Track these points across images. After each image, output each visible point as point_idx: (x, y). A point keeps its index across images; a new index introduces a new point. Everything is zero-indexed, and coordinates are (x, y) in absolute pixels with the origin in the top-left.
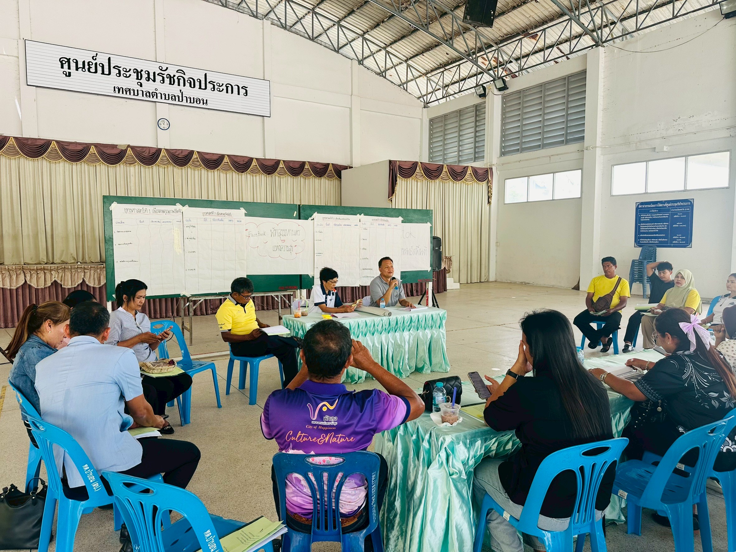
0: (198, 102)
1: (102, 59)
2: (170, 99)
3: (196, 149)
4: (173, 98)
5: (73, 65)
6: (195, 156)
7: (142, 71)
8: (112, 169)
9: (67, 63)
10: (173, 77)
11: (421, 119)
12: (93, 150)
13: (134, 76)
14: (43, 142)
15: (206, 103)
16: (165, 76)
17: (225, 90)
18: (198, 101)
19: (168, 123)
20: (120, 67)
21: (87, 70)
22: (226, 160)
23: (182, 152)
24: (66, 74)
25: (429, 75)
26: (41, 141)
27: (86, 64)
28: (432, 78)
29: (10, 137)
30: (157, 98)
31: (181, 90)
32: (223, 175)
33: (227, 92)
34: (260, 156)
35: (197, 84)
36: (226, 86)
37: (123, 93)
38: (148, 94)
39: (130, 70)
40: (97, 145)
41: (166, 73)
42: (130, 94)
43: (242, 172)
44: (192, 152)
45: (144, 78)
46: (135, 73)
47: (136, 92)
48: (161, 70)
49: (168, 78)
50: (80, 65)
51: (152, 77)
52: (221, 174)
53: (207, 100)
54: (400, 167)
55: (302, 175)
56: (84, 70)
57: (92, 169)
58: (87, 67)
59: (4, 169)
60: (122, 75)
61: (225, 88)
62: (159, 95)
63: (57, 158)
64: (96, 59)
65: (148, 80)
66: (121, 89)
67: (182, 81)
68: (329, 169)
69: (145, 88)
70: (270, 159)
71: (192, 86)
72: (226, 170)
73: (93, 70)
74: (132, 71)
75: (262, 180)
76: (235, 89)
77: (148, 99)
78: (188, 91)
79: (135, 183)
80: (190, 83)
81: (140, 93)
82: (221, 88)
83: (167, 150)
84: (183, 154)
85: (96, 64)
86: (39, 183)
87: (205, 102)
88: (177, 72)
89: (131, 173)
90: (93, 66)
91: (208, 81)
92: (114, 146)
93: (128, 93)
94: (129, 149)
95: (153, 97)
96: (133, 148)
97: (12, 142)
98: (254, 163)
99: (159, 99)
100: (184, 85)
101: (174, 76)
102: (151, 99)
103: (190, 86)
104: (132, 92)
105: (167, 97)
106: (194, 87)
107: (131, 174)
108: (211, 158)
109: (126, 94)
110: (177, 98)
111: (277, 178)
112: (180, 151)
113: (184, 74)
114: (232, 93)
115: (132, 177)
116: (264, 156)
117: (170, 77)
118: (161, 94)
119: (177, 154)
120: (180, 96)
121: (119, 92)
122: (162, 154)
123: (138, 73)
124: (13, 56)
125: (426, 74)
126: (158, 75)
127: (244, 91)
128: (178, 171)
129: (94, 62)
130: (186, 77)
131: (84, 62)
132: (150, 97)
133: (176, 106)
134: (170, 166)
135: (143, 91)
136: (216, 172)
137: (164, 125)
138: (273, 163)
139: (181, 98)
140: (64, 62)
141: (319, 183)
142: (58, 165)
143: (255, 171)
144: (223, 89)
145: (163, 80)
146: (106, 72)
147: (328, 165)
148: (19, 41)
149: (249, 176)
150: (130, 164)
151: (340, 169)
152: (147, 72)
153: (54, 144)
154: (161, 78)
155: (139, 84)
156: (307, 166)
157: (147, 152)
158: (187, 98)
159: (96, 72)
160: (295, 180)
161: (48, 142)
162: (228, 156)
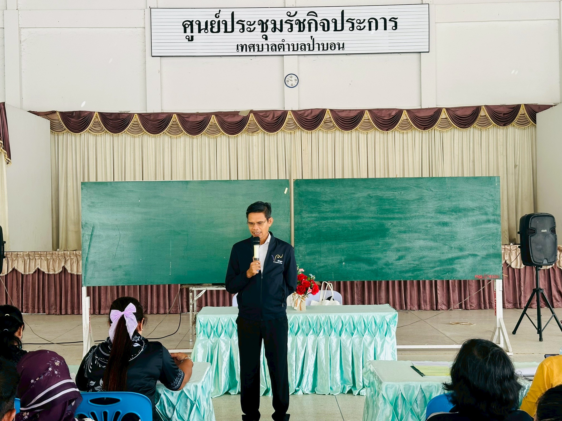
0: (333, 48)
1: (225, 16)
2: (299, 49)
3: (328, 106)
4: (303, 47)
5: (196, 27)
6: (327, 116)
7: (267, 21)
8: (233, 140)
9: (190, 26)
10: (303, 23)
12: (213, 120)
13: (259, 28)
14: (165, 116)
15: (343, 47)
16: (293, 23)
17: (367, 28)
18: (332, 46)
19: (296, 78)
20: (244, 21)
21: (209, 30)
22: (367, 116)
23: (311, 112)
24: (189, 39)
26: (163, 115)
27: (209, 24)
29: (134, 114)
30: (284, 50)
31: (312, 37)
32: (362, 136)
33: (370, 29)
34: (414, 105)
35: (332, 25)
36: (368, 21)
37: (246, 51)
38: (274, 47)
39: (255, 22)
40: (217, 114)
41: (294, 19)
42: (254, 51)
43: (387, 130)
44: (323, 111)
45: (269, 29)
46: (259, 25)
47: (260, 47)
48: (289, 16)
49: (296, 24)
50: (203, 26)
51: (278, 26)
52: (360, 134)
53: (343, 44)
55: (475, 124)
56: (206, 31)
57: (212, 141)
58: (209, 27)
59: (129, 148)
60: (245, 29)
61: (367, 25)
62: (286, 47)
63: (177, 132)
64: (219, 16)
65: (275, 31)
66: (245, 46)
67: (313, 26)
68: (520, 113)
69: (270, 42)
70: (428, 109)
71: (326, 29)
72: (367, 128)
73: (215, 30)
74: (256, 23)
76: (381, 23)
77: (274, 53)
78: (321, 37)
79: (258, 154)
80: (323, 27)
81: (265, 47)
82: (362, 26)
83: (294, 112)
84: (313, 114)
85: (219, 22)
86: (160, 161)
87: (341, 46)
88: (308, 15)
89: (254, 142)
90: (216, 26)
91: (345, 19)
92: (235, 114)
93: (252, 50)
94: (252, 115)
95: (279, 50)
96: (256, 113)
97: (136, 118)
98: (405, 116)
99: (286, 52)
100: (316, 30)
101: (305, 20)
102: (277, 53)
104: (256, 47)
105: (295, 47)
106: (328, 29)
107: (254, 144)
108: (347, 116)
109: (250, 51)
110: (307, 47)
111: (437, 134)
112: (310, 111)
113: (317, 16)
114: (377, 28)
115: (254, 147)
116: (421, 106)
117: (299, 23)
118: (289, 45)
119: (306, 115)
120: (311, 43)
121: (242, 51)
122: (288, 116)
123: (263, 24)
124: (140, 27)
127: (393, 24)
128: (307, 136)
129: (217, 20)
130: (318, 20)
131: (206, 23)
132: (276, 50)
133: (308, 56)
134: (297, 130)
135: (268, 45)
136: (354, 133)
137: (292, 81)
138: (432, 113)
139: (311, 46)
140: (187, 26)
141: (503, 134)
142: (179, 140)
143: (405, 127)
144: (365, 27)
145: (292, 28)
146: (229, 29)
147: (518, 107)
148: (146, 10)
149: (397, 134)
150: (253, 132)
151: (536, 110)
152: (273, 22)
153: (175, 118)
154: (289, 26)
155: (264, 37)
156: (483, 113)
157: (271, 116)
158: (319, 44)
159: (219, 31)
160: (465, 134)
161: (169, 116)
162: (370, 111)
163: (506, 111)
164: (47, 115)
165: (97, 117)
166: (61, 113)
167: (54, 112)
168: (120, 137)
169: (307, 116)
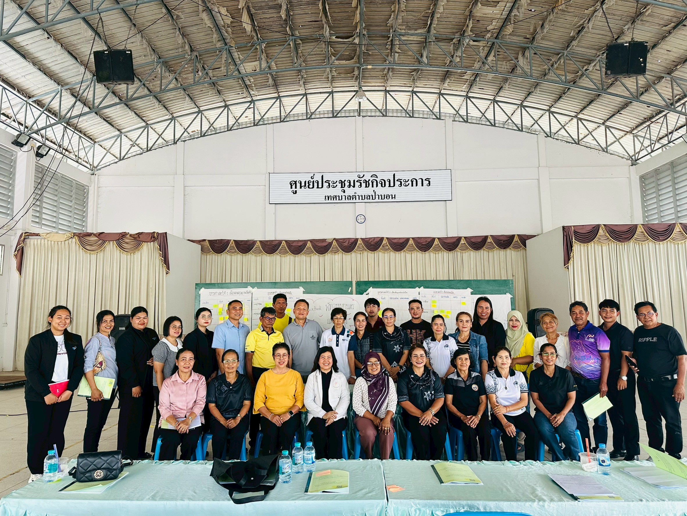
0: (388, 198)
1: (318, 178)
2: (366, 198)
3: (385, 236)
4: (368, 197)
5: (298, 185)
6: (385, 242)
7: (345, 181)
8: (322, 258)
9: (294, 184)
10: (368, 182)
11: (629, 178)
12: (309, 244)
13: (339, 185)
14: (277, 242)
15: (395, 197)
16: (362, 182)
17: (410, 185)
18: (388, 197)
19: (364, 217)
20: (330, 181)
21: (307, 187)
22: (411, 242)
23: (374, 239)
24: (294, 192)
25: (635, 131)
27: (307, 183)
28: (640, 133)
29: (257, 241)
30: (356, 199)
31: (374, 191)
32: (408, 256)
33: (412, 186)
34: (443, 235)
35: (387, 183)
36: (411, 181)
37: (331, 200)
38: (349, 198)
39: (337, 181)
40: (312, 241)
41: (363, 179)
43: (425, 251)
44: (382, 239)
45: (346, 186)
46: (340, 183)
47: (340, 197)
48: (359, 177)
49: (364, 183)
50: (303, 184)
51: (352, 184)
53: (395, 195)
54: (575, 232)
55: (484, 248)
56: (305, 187)
57: (308, 259)
58: (307, 185)
59: (253, 263)
60: (331, 186)
62: (357, 197)
63: (285, 253)
64: (313, 178)
65: (350, 187)
66: (330, 197)
67: (375, 184)
68: (514, 240)
69: (346, 194)
70: (452, 237)
71: (383, 186)
72: (411, 250)
73: (311, 186)
74: (338, 182)
75: (445, 256)
76: (419, 182)
77: (349, 201)
78: (380, 191)
79: (338, 267)
80: (382, 184)
81: (344, 197)
82: (407, 183)
83: (362, 239)
84: (375, 241)
85: (313, 181)
87: (393, 196)
88: (371, 177)
89: (336, 259)
90: (311, 184)
91: (396, 179)
92: (324, 240)
93: (335, 199)
94: (334, 241)
95: (353, 199)
96: (337, 240)
97: (258, 244)
98: (436, 242)
100: (377, 186)
101: (369, 180)
102: (351, 201)
103: (382, 186)
104: (338, 198)
105: (363, 197)
106: (385, 186)
107: (336, 261)
108: (398, 242)
110: (371, 197)
111: (459, 254)
112: (373, 239)
113: (377, 177)
114: (417, 185)
115: (336, 263)
116: (447, 235)
117: (366, 182)
118: (359, 196)
120: (374, 195)
121: (328, 200)
122: (359, 242)
123: (342, 183)
124: (262, 185)
125: (631, 132)
126: (357, 181)
127: (428, 182)
128: (371, 255)
129: (312, 180)
130: (378, 180)
131: (305, 182)
133: (372, 203)
134: (365, 251)
135: (345, 196)
136: (402, 253)
137: (361, 219)
138: (454, 240)
139: (374, 197)
140: (292, 184)
141: (504, 254)
142: (286, 258)
143: (437, 249)
144: (409, 184)
145: (361, 185)
146: (320, 186)
147: (513, 236)
148: (266, 174)
149: (432, 254)
150: (335, 253)
151: (526, 239)
152: (349, 181)
153: (284, 243)
154: (359, 184)
155: (343, 191)
156: (490, 240)
157: (347, 242)
158: (379, 195)
159: (313, 187)
160: (477, 254)
161: (280, 242)
162: (413, 238)
163: (506, 239)
164: (199, 242)
165: (232, 243)
166: (209, 241)
167: (205, 240)
168: (247, 256)
169: (371, 242)
